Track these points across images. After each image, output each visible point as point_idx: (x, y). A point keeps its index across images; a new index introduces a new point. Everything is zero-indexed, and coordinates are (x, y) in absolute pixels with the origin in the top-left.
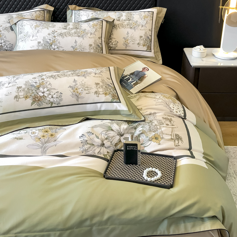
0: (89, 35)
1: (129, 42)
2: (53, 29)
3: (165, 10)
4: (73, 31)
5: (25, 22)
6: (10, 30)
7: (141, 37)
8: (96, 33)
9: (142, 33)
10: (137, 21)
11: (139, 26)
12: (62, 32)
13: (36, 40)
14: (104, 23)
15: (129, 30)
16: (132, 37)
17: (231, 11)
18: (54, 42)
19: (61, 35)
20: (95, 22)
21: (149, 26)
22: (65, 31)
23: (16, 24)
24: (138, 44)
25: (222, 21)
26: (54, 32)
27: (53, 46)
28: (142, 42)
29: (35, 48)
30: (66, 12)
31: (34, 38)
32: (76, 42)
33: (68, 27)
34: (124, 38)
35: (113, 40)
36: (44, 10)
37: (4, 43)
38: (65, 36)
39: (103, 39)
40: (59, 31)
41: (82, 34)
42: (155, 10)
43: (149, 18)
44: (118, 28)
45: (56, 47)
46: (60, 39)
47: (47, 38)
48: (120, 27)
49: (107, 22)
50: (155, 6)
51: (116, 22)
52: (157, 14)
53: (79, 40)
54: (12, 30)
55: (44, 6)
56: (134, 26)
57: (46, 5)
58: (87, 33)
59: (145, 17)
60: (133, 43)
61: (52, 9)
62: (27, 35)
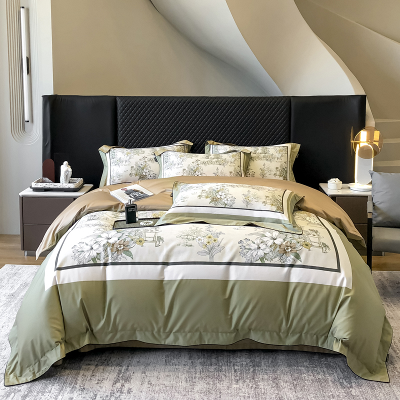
0: (230, 163)
1: (265, 172)
2: (196, 158)
3: (298, 146)
4: (215, 160)
5: (170, 153)
6: (155, 161)
7: (277, 168)
8: (235, 162)
9: (278, 165)
10: (273, 154)
11: (274, 158)
12: (205, 161)
13: (181, 167)
14: (242, 154)
15: (266, 162)
16: (268, 168)
17: (362, 145)
18: (197, 169)
19: (204, 163)
20: (234, 153)
21: (284, 159)
22: (207, 160)
23: (160, 155)
24: (275, 174)
25: (354, 154)
26: (197, 161)
27: (197, 173)
28: (278, 173)
29: (180, 175)
30: (204, 147)
31: (179, 166)
32: (217, 169)
33: (210, 157)
34: (261, 169)
35: (251, 171)
36: (184, 145)
37: (148, 173)
38: (207, 164)
39: (242, 168)
40: (202, 160)
41: (223, 163)
42: (289, 145)
43: (284, 152)
44: (255, 160)
45: (199, 173)
46: (203, 166)
47: (192, 166)
48: (257, 159)
49: (245, 153)
50: (289, 142)
51: (252, 155)
52: (292, 148)
53: (221, 168)
54: (156, 160)
55: (184, 142)
56: (270, 158)
57: (186, 141)
58: (228, 162)
59: (280, 151)
60: (269, 173)
61: (192, 144)
62: (173, 164)
